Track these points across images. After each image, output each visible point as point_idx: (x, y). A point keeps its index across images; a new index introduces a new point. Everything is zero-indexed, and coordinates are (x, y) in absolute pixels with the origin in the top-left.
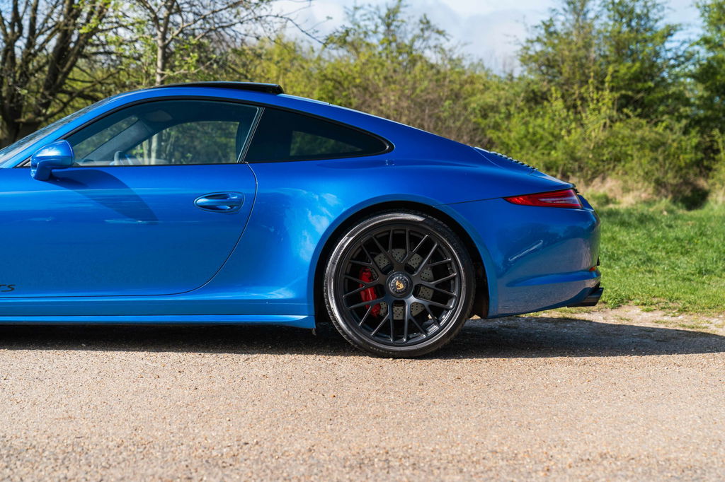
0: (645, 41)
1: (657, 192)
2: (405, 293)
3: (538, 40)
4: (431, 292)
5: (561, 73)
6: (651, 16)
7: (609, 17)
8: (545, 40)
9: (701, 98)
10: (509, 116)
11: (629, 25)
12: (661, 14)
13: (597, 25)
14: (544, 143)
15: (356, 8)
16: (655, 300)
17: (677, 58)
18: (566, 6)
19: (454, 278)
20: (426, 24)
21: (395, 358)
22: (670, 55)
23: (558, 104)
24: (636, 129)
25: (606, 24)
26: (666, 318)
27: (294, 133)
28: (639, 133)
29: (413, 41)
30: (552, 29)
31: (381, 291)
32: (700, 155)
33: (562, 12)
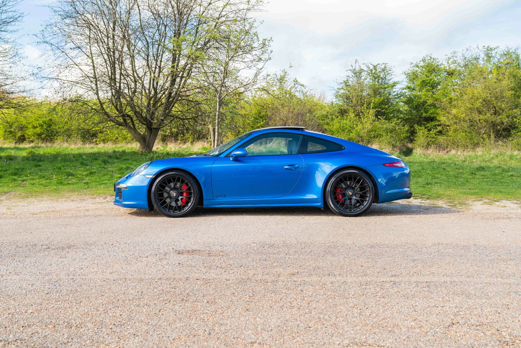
0: (385, 88)
1: (393, 149)
2: (352, 195)
3: (342, 88)
4: (359, 195)
5: (352, 102)
6: (387, 78)
7: (370, 79)
8: (345, 88)
9: (406, 111)
10: (332, 119)
11: (378, 82)
12: (391, 77)
13: (366, 82)
14: (347, 130)
15: (268, 76)
16: (417, 195)
17: (397, 95)
18: (353, 75)
19: (368, 191)
20: (296, 81)
21: (349, 217)
22: (395, 94)
23: (352, 115)
24: (383, 125)
25: (368, 82)
26: (423, 202)
27: (309, 143)
28: (385, 126)
29: (290, 89)
30: (348, 84)
31: (344, 195)
32: (409, 134)
33: (351, 77)
